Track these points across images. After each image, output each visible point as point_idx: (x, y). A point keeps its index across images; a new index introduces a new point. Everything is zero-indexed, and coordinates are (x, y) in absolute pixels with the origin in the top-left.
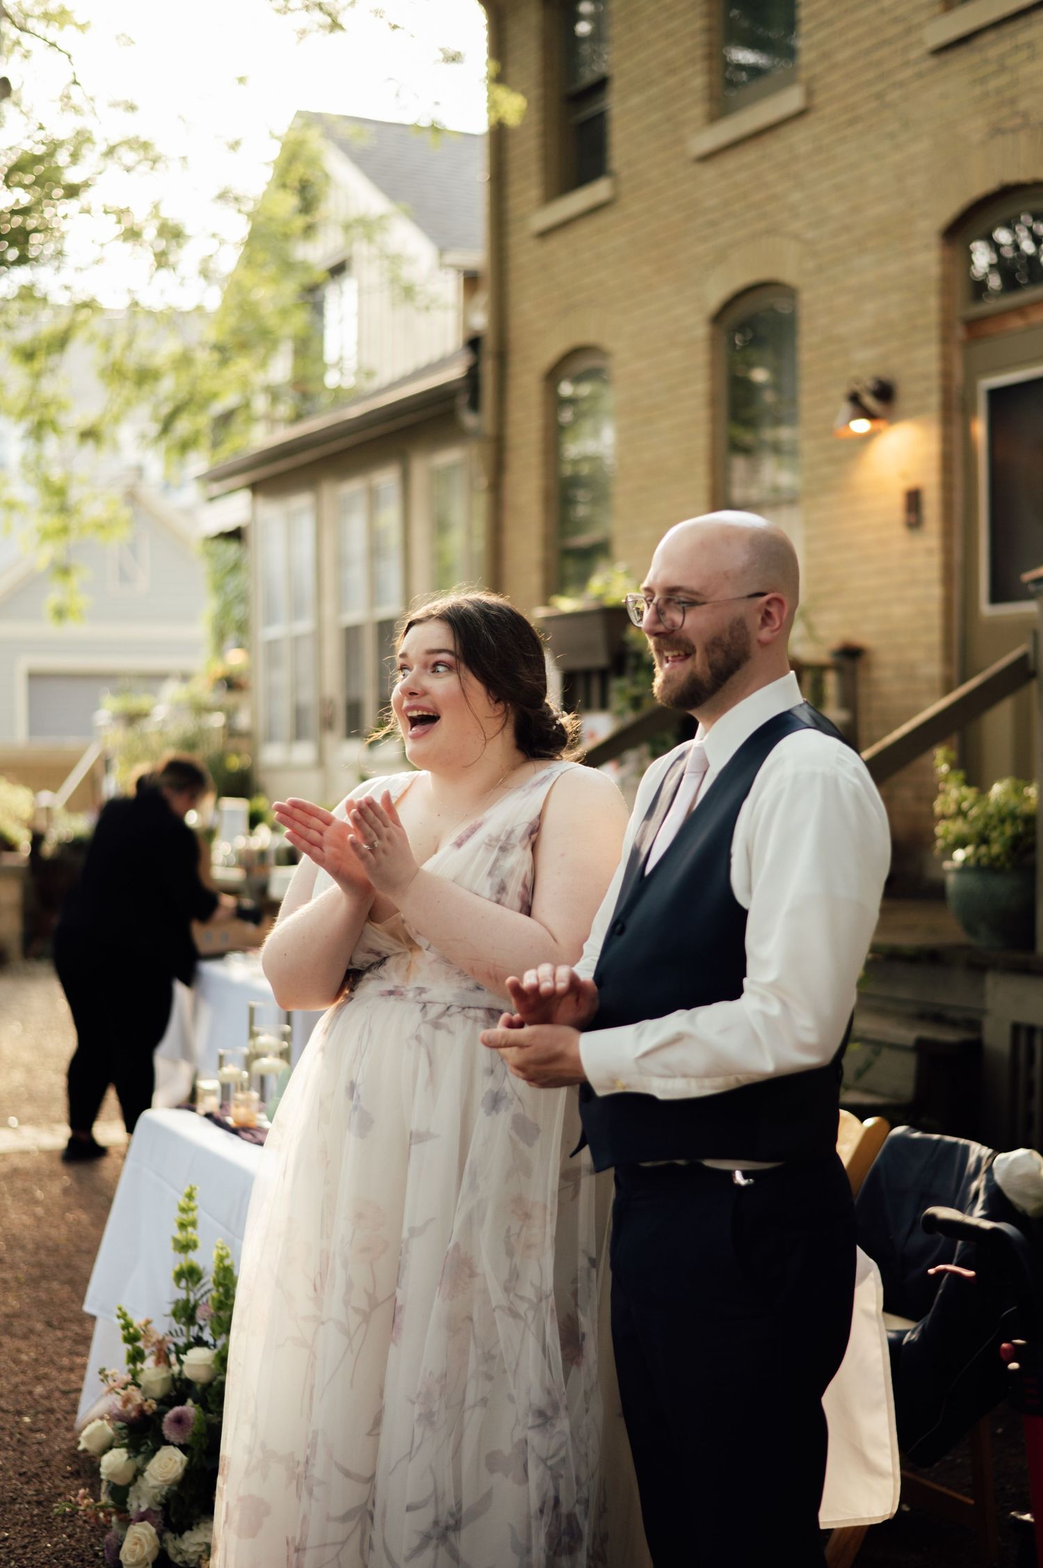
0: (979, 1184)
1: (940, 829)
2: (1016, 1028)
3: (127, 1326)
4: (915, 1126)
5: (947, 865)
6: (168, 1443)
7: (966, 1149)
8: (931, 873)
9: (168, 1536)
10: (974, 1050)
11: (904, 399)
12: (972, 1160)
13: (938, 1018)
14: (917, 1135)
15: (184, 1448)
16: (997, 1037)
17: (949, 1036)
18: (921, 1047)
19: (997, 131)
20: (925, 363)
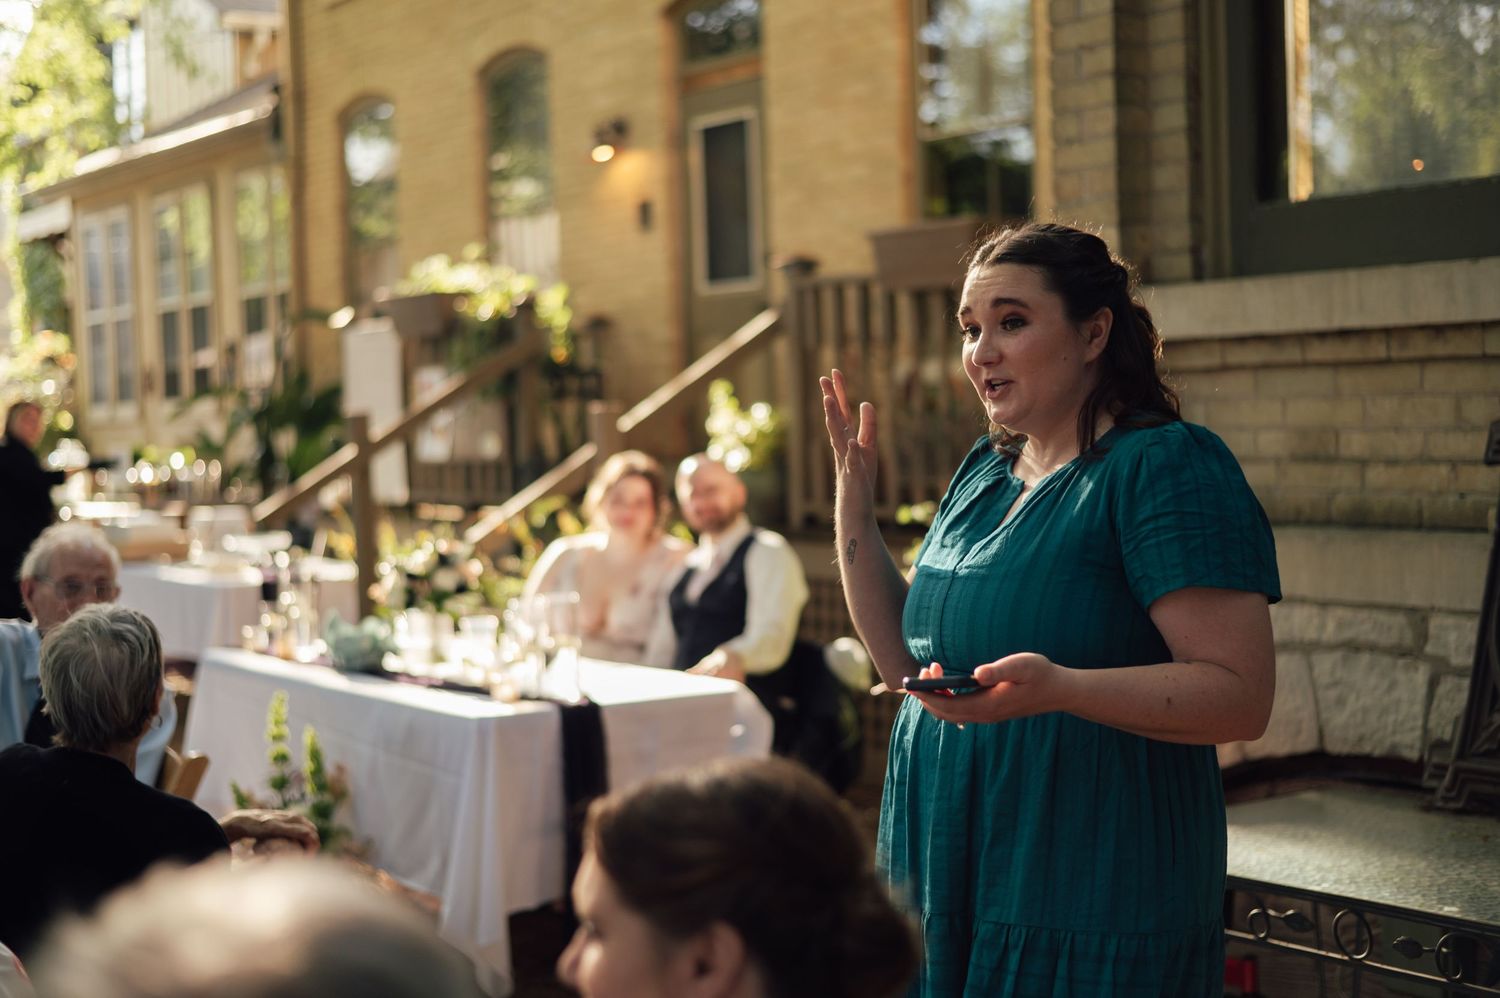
11: (634, 135)
20: (652, 106)
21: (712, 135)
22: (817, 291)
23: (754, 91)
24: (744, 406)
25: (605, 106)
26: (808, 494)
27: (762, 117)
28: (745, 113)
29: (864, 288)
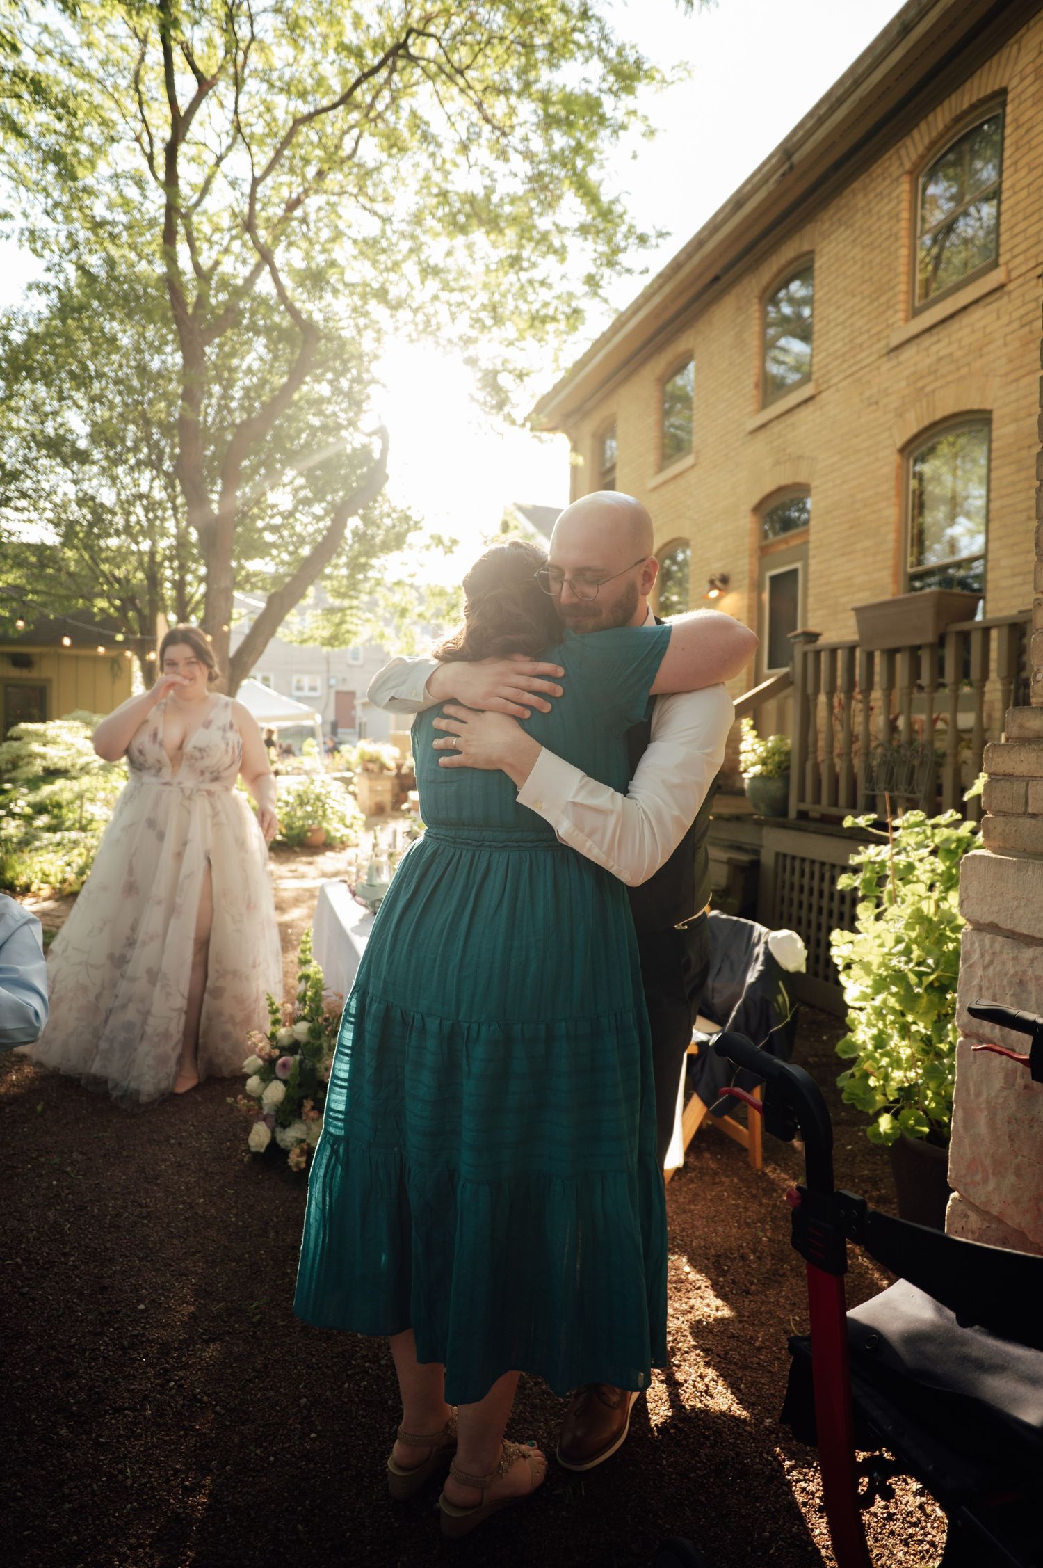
0: (759, 950)
1: (742, 758)
2: (777, 854)
3: (272, 1004)
4: (724, 911)
5: (745, 775)
6: (277, 1078)
7: (752, 927)
8: (738, 785)
9: (278, 1129)
10: (755, 865)
11: (732, 584)
12: (756, 934)
13: (739, 848)
14: (724, 916)
15: (285, 1082)
16: (767, 859)
17: (744, 857)
18: (730, 862)
19: (777, 463)
20: (742, 566)
21: (774, 579)
22: (817, 653)
23: (804, 556)
24: (761, 736)
25: (717, 568)
26: (802, 799)
27: (806, 566)
28: (798, 565)
29: (851, 649)
